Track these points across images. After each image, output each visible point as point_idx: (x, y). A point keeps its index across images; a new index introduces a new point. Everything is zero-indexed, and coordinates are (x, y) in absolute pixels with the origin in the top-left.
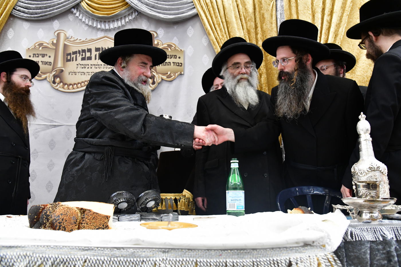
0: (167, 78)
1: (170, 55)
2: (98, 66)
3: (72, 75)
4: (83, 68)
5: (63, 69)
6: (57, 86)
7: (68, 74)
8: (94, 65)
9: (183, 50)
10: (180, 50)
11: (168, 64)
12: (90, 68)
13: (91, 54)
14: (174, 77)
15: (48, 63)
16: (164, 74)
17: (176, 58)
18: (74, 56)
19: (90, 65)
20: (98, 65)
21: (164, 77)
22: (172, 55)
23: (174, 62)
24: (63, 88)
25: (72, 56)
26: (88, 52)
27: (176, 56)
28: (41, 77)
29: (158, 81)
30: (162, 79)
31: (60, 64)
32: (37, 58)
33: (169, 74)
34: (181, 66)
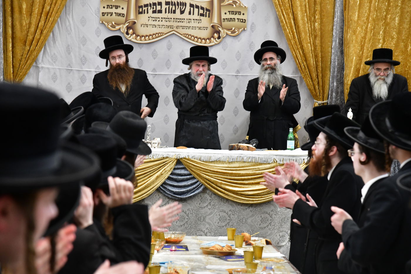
0: (231, 33)
1: (235, 12)
2: (168, 20)
3: (144, 27)
4: (154, 21)
5: (136, 21)
6: (130, 37)
7: (141, 26)
8: (164, 18)
9: (247, 7)
10: (244, 7)
11: (233, 20)
12: (160, 21)
13: (161, 8)
14: (237, 32)
15: (121, 15)
16: (229, 30)
17: (240, 14)
18: (146, 8)
19: (160, 18)
20: (168, 18)
21: (229, 33)
22: (237, 12)
23: (238, 18)
24: (136, 39)
25: (144, 9)
26: (158, 5)
27: (240, 12)
28: (115, 28)
29: (223, 36)
30: (227, 34)
31: (132, 16)
32: (111, 9)
33: (234, 30)
34: (245, 22)
